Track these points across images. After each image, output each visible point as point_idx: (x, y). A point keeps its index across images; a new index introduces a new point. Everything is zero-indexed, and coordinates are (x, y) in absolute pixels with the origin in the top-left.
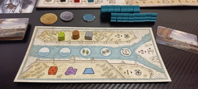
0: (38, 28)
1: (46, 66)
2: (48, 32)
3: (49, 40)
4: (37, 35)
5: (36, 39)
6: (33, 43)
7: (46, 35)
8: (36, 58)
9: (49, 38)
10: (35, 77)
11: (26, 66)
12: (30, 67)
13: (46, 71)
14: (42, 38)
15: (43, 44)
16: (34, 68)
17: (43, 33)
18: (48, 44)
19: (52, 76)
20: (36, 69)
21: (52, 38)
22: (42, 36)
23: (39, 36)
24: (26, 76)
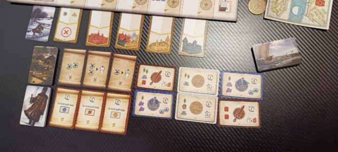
0: (267, 16)
1: (315, 8)
2: (274, 6)
3: (283, 6)
4: (276, 16)
5: (281, 18)
6: (287, 21)
7: (278, 8)
8: (304, 17)
9: (281, 7)
10: (325, 16)
11: (312, 23)
12: (313, 20)
13: (320, 8)
14: (280, 12)
16: (315, 17)
17: (274, 12)
18: (289, 7)
20: (317, 15)
21: (282, 4)
22: (277, 12)
23: (277, 15)
24: (324, 22)
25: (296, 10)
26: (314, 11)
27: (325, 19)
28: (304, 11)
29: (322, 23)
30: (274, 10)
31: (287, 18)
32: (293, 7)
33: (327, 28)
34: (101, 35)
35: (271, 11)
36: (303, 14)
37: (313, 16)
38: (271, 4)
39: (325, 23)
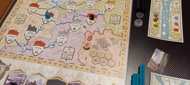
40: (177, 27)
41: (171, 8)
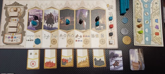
0: (135, 44)
1: (155, 37)
2: (137, 39)
3: (141, 38)
4: (139, 44)
5: (141, 44)
6: (144, 45)
7: (139, 39)
8: (151, 42)
9: (140, 38)
10: (161, 40)
11: (156, 44)
12: (156, 43)
13: (158, 36)
14: (140, 41)
15: (144, 40)
17: (137, 41)
19: (160, 34)
20: (157, 40)
21: (140, 37)
22: (139, 41)
23: (140, 43)
25: (147, 39)
26: (155, 38)
27: (161, 41)
28: (151, 39)
29: (160, 44)
30: (138, 40)
31: (144, 43)
32: (146, 37)
33: (163, 46)
34: (51, 62)
35: (136, 42)
36: (150, 40)
37: (155, 40)
38: (135, 37)
39: (161, 43)
40: (157, 31)
41: (151, 9)
